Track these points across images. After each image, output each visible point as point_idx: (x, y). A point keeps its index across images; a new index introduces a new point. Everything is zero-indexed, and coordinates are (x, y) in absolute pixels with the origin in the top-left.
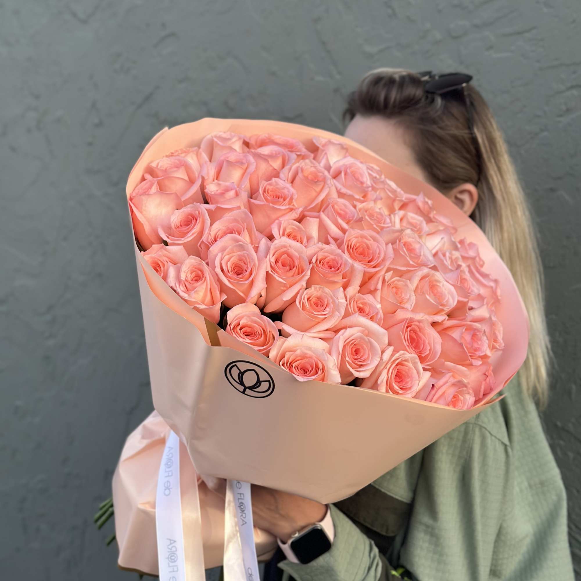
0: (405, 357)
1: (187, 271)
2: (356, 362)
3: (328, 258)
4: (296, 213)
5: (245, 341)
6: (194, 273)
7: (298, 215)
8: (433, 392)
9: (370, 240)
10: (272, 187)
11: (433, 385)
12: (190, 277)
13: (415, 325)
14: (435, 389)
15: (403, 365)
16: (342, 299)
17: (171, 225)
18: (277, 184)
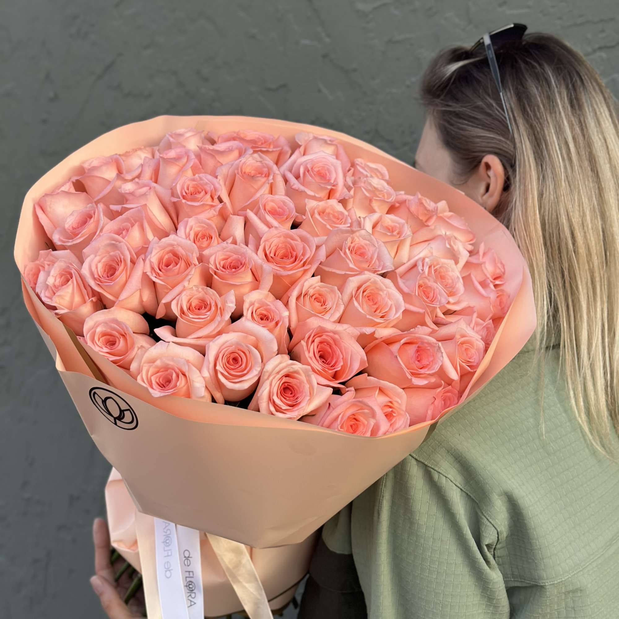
0: (292, 368)
1: (55, 275)
2: (232, 372)
3: (231, 258)
4: (214, 210)
5: (102, 350)
6: (63, 277)
7: (217, 213)
8: (328, 412)
9: (297, 241)
10: (194, 183)
11: (329, 404)
12: (58, 281)
13: (327, 335)
14: (331, 408)
15: (293, 378)
16: (232, 302)
17: (65, 226)
18: (201, 179)
